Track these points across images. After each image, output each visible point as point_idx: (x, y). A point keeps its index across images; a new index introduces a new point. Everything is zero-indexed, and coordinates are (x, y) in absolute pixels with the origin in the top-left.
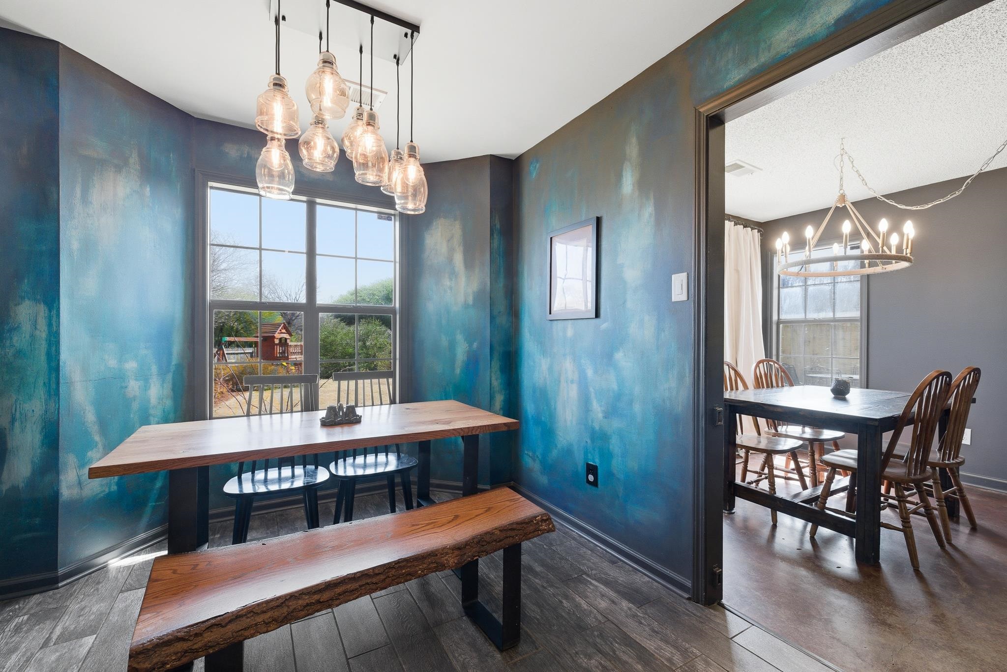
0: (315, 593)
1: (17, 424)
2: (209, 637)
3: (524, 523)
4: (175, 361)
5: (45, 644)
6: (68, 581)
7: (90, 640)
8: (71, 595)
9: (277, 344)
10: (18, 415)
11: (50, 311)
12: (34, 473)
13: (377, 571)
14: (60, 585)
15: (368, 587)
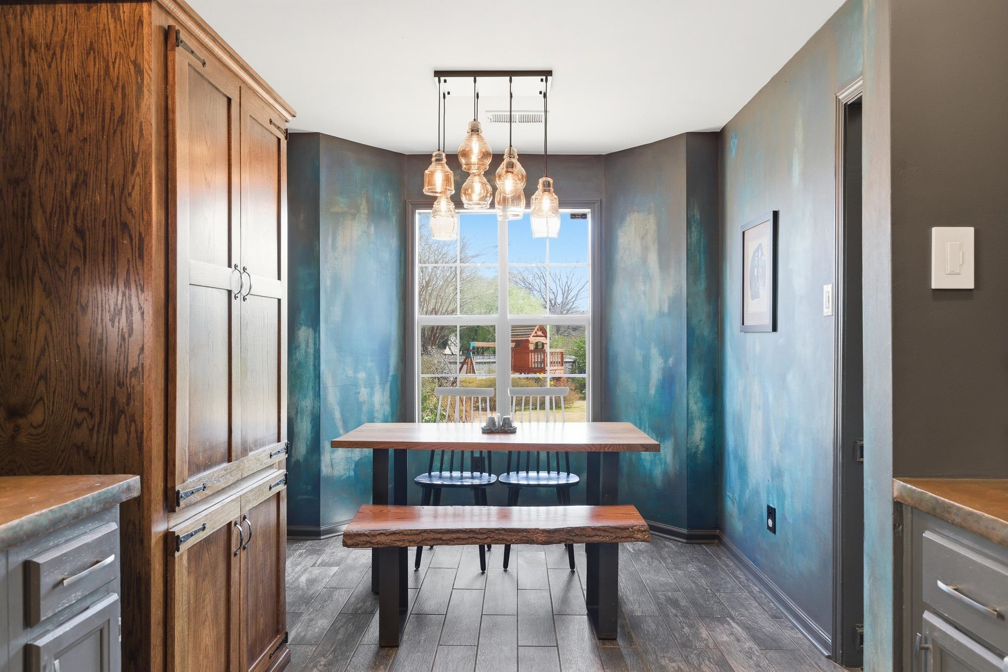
0: (439, 533)
1: (299, 415)
2: (379, 538)
3: (619, 528)
4: (391, 373)
5: (314, 565)
6: (327, 536)
7: (335, 569)
8: (327, 545)
9: (532, 351)
10: (299, 409)
11: (315, 334)
12: (307, 452)
13: (481, 531)
14: (322, 537)
15: (474, 540)
